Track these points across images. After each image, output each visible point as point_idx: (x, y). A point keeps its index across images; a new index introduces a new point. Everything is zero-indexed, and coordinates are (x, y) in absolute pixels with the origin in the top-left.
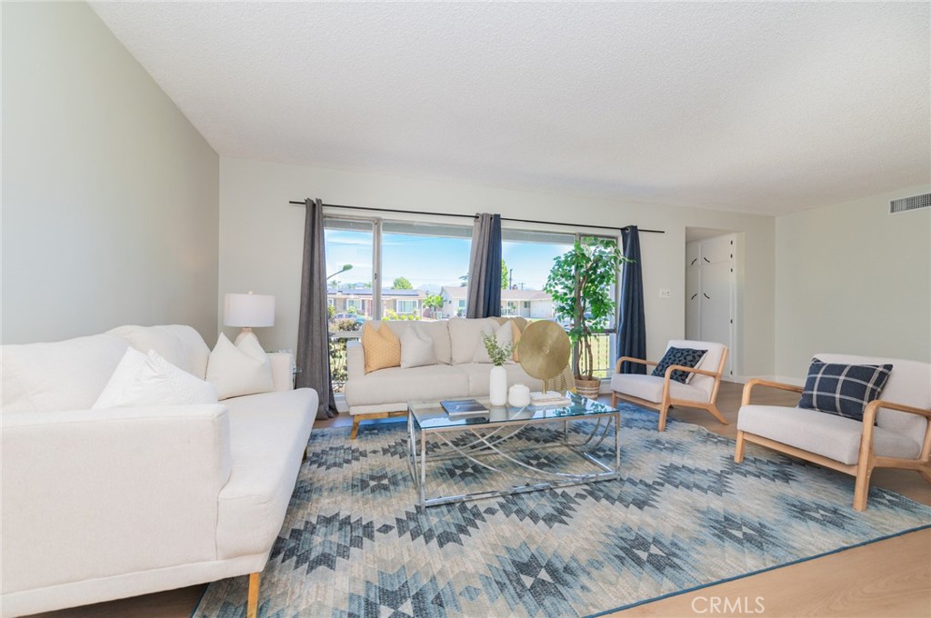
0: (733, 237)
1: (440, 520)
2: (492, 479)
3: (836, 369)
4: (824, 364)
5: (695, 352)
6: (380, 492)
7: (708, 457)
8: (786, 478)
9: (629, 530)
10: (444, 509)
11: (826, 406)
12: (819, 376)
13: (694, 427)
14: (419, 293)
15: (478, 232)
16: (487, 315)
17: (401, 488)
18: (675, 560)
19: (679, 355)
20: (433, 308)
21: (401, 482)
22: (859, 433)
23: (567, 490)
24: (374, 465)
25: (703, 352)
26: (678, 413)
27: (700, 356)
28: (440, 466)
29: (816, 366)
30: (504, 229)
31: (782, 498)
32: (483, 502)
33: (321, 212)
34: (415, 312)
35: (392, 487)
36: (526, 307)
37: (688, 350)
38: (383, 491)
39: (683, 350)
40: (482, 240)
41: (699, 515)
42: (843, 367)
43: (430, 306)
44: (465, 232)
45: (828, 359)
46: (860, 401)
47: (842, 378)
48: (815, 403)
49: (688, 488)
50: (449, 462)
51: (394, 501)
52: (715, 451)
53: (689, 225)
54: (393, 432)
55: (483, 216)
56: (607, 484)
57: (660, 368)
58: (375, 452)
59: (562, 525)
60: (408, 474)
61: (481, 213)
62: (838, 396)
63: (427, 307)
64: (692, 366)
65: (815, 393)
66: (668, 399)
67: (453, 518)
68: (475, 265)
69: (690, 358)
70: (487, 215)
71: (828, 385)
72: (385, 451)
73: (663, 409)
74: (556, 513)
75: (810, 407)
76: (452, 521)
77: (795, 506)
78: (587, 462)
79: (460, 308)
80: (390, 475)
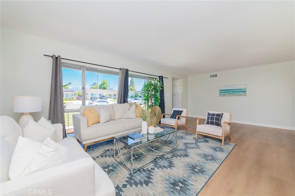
0: (180, 80)
1: (140, 177)
2: (145, 157)
3: (213, 115)
4: (210, 114)
5: (181, 111)
6: (112, 173)
7: (190, 139)
8: (207, 141)
9: (189, 164)
10: (138, 172)
11: (212, 123)
12: (210, 116)
13: (182, 131)
14: (74, 90)
15: (121, 74)
16: (124, 102)
17: (118, 169)
18: (204, 169)
19: (177, 112)
20: (80, 96)
21: (117, 167)
22: (222, 130)
23: (167, 156)
24: (102, 163)
25: (182, 111)
26: (180, 128)
27: (182, 112)
28: (126, 157)
29: (209, 114)
30: (129, 74)
31: (210, 147)
32: (148, 166)
33: (60, 61)
34: (73, 98)
35: (115, 170)
36: (115, 96)
37: (179, 111)
38: (112, 172)
39: (177, 111)
40: (123, 77)
41: (199, 155)
42: (215, 114)
43: (79, 96)
44: (117, 74)
45: (211, 112)
46: (218, 122)
47: (215, 117)
48: (210, 123)
49: (192, 148)
50: (127, 155)
51: (120, 174)
52: (190, 137)
53: (173, 77)
54: (99, 148)
55: (123, 69)
56: (175, 152)
57: (172, 116)
58: (98, 157)
59: (174, 167)
60: (117, 163)
61: (122, 68)
62: (214, 121)
63: (78, 96)
64: (180, 115)
65: (210, 120)
66: (177, 125)
67: (143, 175)
68: (120, 85)
69: (180, 113)
70: (124, 69)
71: (212, 118)
72: (102, 156)
73: (176, 127)
74: (170, 164)
75: (209, 124)
76: (144, 176)
77: (213, 148)
78: (166, 146)
79: (92, 96)
80: (110, 165)
